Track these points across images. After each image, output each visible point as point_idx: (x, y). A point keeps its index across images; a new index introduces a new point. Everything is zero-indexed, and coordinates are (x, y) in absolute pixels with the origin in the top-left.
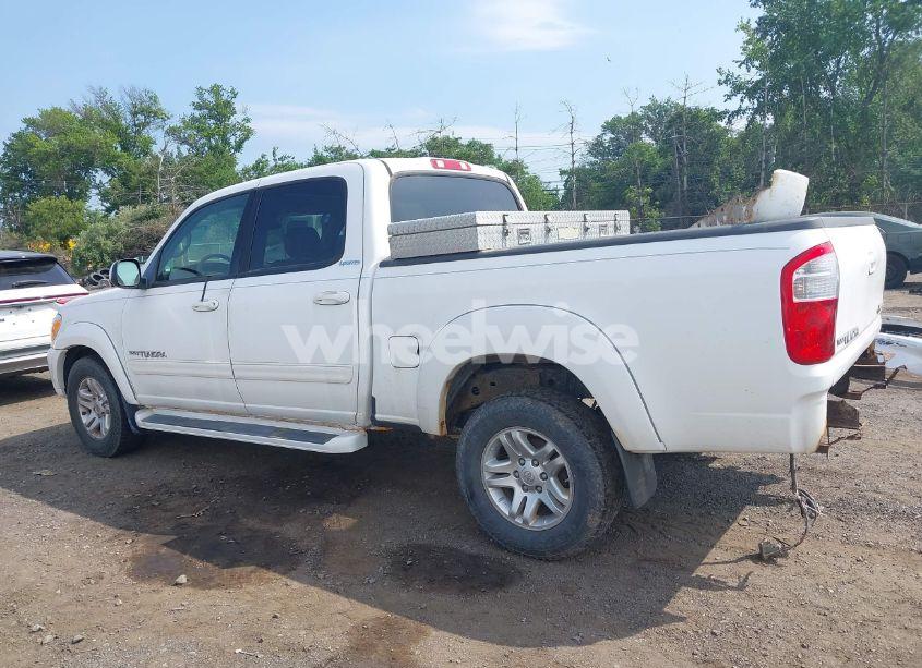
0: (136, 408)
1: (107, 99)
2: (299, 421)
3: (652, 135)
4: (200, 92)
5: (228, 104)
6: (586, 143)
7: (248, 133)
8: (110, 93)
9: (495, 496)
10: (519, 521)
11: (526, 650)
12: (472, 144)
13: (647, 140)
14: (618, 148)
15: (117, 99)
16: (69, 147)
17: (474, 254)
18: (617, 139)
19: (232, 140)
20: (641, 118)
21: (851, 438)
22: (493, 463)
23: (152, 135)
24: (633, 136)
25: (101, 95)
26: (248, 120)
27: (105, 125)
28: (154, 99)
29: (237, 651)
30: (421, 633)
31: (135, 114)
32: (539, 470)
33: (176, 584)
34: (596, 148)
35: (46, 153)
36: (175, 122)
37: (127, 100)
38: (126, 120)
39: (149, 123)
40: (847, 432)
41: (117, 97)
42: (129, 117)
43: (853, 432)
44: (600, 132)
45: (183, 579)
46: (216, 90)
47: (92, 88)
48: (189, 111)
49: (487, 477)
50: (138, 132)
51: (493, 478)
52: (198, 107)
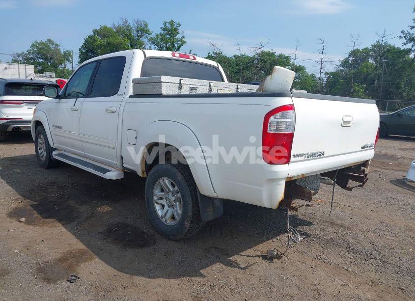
0: (55, 149)
1: (128, 24)
2: (102, 163)
3: (375, 59)
4: (165, 24)
5: (176, 29)
6: (340, 61)
7: (183, 43)
8: (129, 22)
9: (157, 207)
10: (164, 220)
11: (126, 275)
12: (280, 56)
13: (371, 61)
14: (355, 64)
15: (131, 24)
16: (110, 44)
17: (160, 95)
18: (356, 60)
19: (176, 46)
20: (370, 50)
21: (308, 205)
22: (159, 192)
23: (144, 40)
24: (365, 59)
25: (126, 22)
26: (184, 37)
27: (125, 35)
28: (146, 25)
29: (16, 251)
30: (92, 259)
31: (138, 31)
32: (173, 198)
33: (20, 221)
34: (345, 63)
35: (101, 45)
36: (153, 36)
37: (136, 25)
38: (134, 34)
39: (143, 35)
40: (306, 203)
41: (132, 23)
42: (135, 32)
43: (308, 203)
44: (347, 56)
45: (23, 219)
46: (172, 23)
47: (123, 19)
48: (160, 31)
49: (155, 198)
50: (138, 39)
51: (158, 199)
52: (164, 30)
